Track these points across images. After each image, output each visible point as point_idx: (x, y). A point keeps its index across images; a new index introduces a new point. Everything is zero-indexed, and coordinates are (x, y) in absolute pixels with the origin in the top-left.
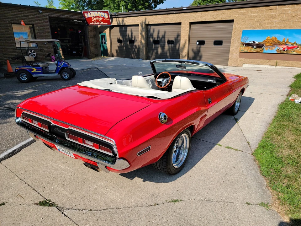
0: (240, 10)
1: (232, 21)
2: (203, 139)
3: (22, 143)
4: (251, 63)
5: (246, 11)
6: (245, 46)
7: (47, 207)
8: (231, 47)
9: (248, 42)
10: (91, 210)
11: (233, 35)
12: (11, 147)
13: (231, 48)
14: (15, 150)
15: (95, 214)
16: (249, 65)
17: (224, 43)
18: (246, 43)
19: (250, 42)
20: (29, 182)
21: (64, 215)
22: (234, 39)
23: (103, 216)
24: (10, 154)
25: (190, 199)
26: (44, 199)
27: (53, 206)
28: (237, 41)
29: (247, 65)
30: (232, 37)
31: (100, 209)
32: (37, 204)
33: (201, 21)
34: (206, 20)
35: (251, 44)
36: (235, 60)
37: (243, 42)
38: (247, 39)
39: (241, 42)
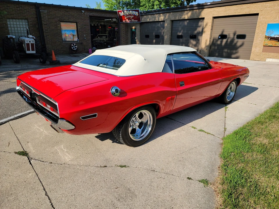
0: (266, 4)
1: (257, 14)
2: (181, 122)
3: (31, 110)
4: (276, 58)
5: (273, 4)
6: (270, 40)
7: (21, 156)
8: (254, 40)
9: (273, 36)
10: (51, 163)
11: (257, 28)
12: (22, 112)
13: (254, 42)
15: (52, 166)
16: (273, 59)
17: (247, 37)
18: (270, 37)
19: (276, 36)
20: (20, 137)
21: (29, 163)
22: (258, 32)
23: (57, 168)
24: (18, 117)
25: (136, 167)
26: (22, 150)
27: (26, 156)
28: (261, 35)
29: (271, 59)
30: (256, 30)
31: (59, 164)
32: (16, 153)
33: (224, 15)
34: (230, 15)
35: (276, 37)
36: (258, 54)
37: (268, 36)
38: (272, 33)
39: (266, 36)
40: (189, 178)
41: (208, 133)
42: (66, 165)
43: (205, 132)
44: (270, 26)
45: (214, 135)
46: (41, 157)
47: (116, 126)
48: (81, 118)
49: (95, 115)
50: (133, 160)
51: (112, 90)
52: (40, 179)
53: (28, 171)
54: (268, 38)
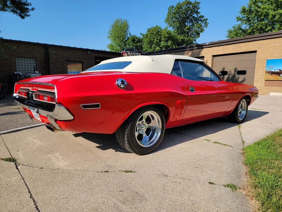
0: (262, 42)
1: (255, 52)
4: (279, 91)
6: (271, 74)
7: (8, 162)
8: (255, 76)
9: (273, 70)
10: (42, 168)
11: (256, 64)
13: (255, 77)
14: (18, 130)
15: (43, 171)
16: (277, 93)
17: (247, 73)
18: (271, 72)
19: (276, 71)
21: (16, 168)
22: (258, 68)
23: (49, 173)
26: (10, 157)
27: (13, 162)
28: (261, 70)
29: (275, 93)
30: (256, 66)
31: (51, 169)
32: (2, 159)
33: (223, 54)
34: (228, 53)
35: (277, 72)
36: (261, 89)
37: (268, 71)
38: (273, 68)
39: (266, 71)
40: (210, 183)
41: (224, 145)
42: (60, 170)
43: (221, 144)
44: (269, 62)
45: (232, 146)
46: (31, 163)
47: (121, 125)
48: (82, 106)
49: (98, 106)
50: (141, 166)
51: (117, 81)
52: (26, 183)
53: (13, 175)
54: (269, 73)
